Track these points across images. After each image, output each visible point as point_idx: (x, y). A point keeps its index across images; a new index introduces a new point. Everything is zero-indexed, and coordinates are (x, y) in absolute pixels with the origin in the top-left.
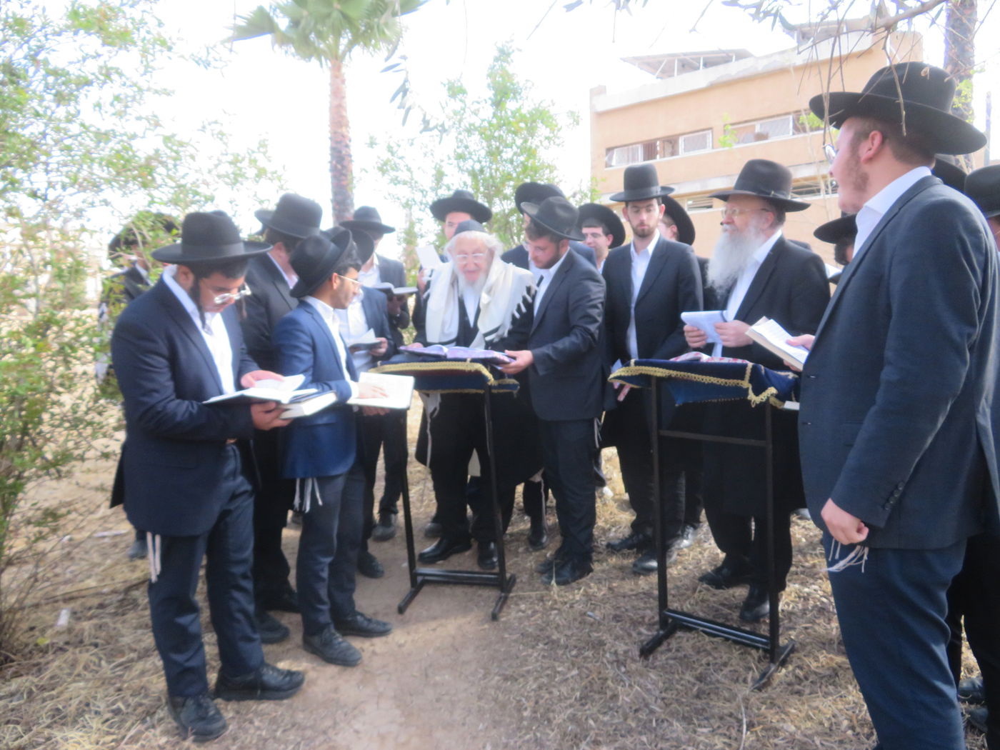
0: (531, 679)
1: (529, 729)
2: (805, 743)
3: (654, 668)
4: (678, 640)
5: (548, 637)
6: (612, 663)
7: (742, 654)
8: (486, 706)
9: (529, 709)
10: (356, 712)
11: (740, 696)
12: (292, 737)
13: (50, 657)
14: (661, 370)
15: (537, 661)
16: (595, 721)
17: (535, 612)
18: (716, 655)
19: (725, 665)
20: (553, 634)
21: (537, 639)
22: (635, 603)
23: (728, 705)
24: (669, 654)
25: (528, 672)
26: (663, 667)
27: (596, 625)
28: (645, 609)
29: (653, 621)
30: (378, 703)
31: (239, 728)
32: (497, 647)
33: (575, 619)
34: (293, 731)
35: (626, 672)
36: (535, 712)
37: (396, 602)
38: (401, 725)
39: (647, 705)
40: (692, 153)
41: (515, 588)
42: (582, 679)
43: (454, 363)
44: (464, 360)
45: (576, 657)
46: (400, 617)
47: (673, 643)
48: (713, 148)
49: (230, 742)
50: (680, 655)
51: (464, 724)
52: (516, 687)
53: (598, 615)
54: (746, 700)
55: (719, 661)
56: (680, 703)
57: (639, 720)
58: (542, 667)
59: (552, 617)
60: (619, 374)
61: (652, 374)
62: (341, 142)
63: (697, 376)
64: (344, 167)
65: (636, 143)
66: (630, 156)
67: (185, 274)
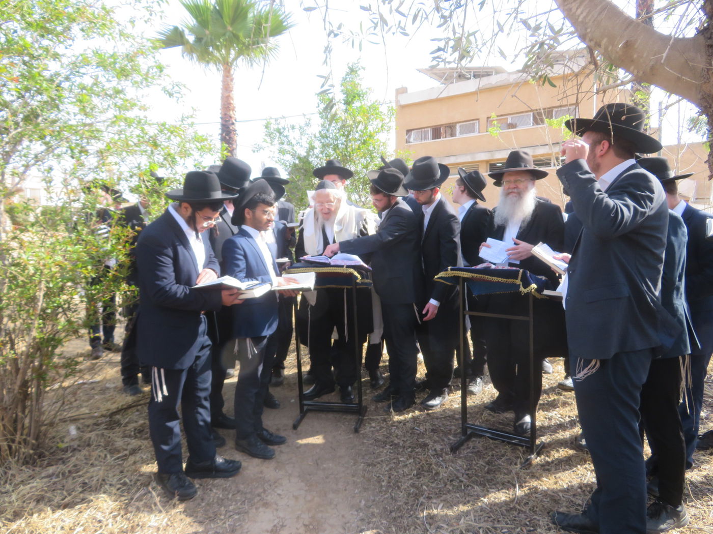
0: (384, 465)
1: (386, 492)
2: (553, 496)
3: (460, 458)
4: (474, 443)
5: (392, 442)
6: (433, 456)
7: (513, 449)
8: (358, 480)
9: (385, 481)
10: (276, 484)
11: (514, 472)
12: (239, 498)
13: (69, 454)
14: (467, 273)
15: (387, 455)
16: (427, 487)
17: (381, 428)
18: (497, 450)
19: (503, 456)
20: (395, 440)
21: (385, 443)
22: (444, 422)
23: (506, 476)
24: (469, 450)
25: (382, 461)
26: (465, 457)
27: (422, 435)
28: (451, 425)
29: (456, 432)
30: (289, 479)
31: (204, 493)
32: (360, 448)
33: (407, 432)
34: (239, 494)
35: (443, 461)
36: (389, 483)
37: (291, 423)
38: (306, 491)
39: (457, 478)
40: (465, 136)
41: (367, 414)
42: (416, 464)
43: (336, 268)
44: (342, 266)
45: (411, 452)
46: (295, 431)
47: (471, 444)
48: (479, 132)
49: (200, 501)
50: (474, 450)
51: (345, 490)
52: (375, 469)
53: (422, 429)
54: (517, 474)
55: (499, 453)
56: (478, 476)
57: (454, 486)
58: (390, 459)
59: (393, 430)
61: (461, 275)
62: (229, 121)
63: (489, 277)
64: (230, 138)
65: (427, 127)
66: (423, 136)
67: (186, 208)
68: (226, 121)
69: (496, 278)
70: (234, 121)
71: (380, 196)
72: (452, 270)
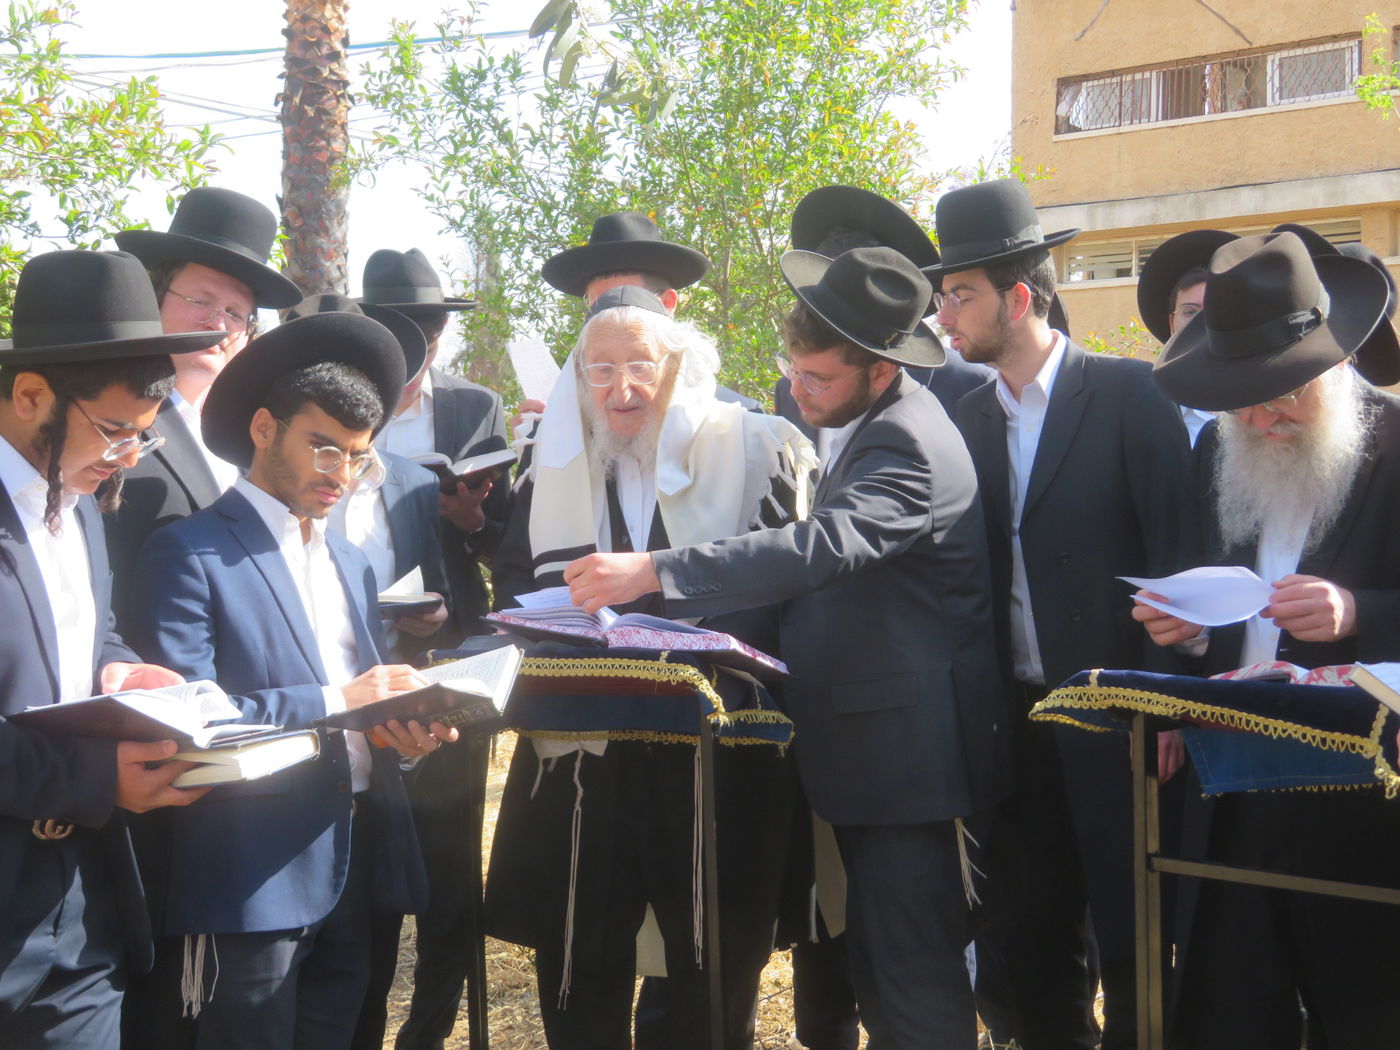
14: (1164, 698)
40: (1302, 103)
43: (625, 662)
44: (652, 655)
60: (1058, 703)
61: (1141, 707)
62: (318, 44)
63: (1253, 718)
64: (321, 112)
65: (1141, 69)
66: (1127, 101)
67: (31, 395)
68: (307, 46)
69: (1280, 724)
70: (338, 46)
71: (827, 361)
72: (1103, 681)
